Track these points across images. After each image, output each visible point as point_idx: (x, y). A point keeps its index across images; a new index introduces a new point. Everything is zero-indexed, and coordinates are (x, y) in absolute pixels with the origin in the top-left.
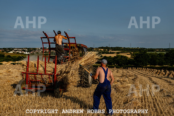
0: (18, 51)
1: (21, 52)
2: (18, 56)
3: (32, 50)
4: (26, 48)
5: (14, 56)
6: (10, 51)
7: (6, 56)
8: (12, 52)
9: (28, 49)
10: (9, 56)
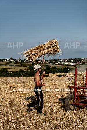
0: (64, 62)
1: (66, 63)
2: (63, 67)
3: (78, 61)
4: (72, 59)
5: (59, 67)
6: (56, 63)
7: (52, 67)
8: (58, 64)
9: (73, 59)
10: (55, 68)
